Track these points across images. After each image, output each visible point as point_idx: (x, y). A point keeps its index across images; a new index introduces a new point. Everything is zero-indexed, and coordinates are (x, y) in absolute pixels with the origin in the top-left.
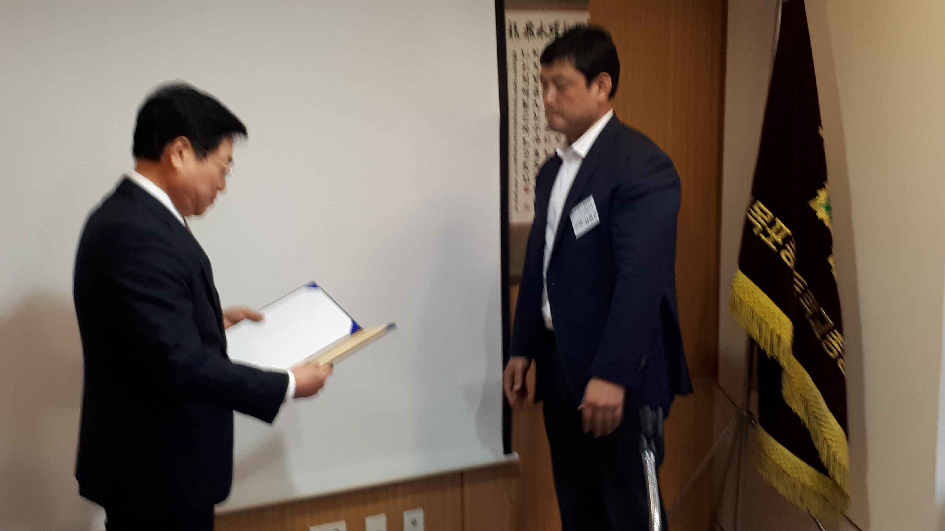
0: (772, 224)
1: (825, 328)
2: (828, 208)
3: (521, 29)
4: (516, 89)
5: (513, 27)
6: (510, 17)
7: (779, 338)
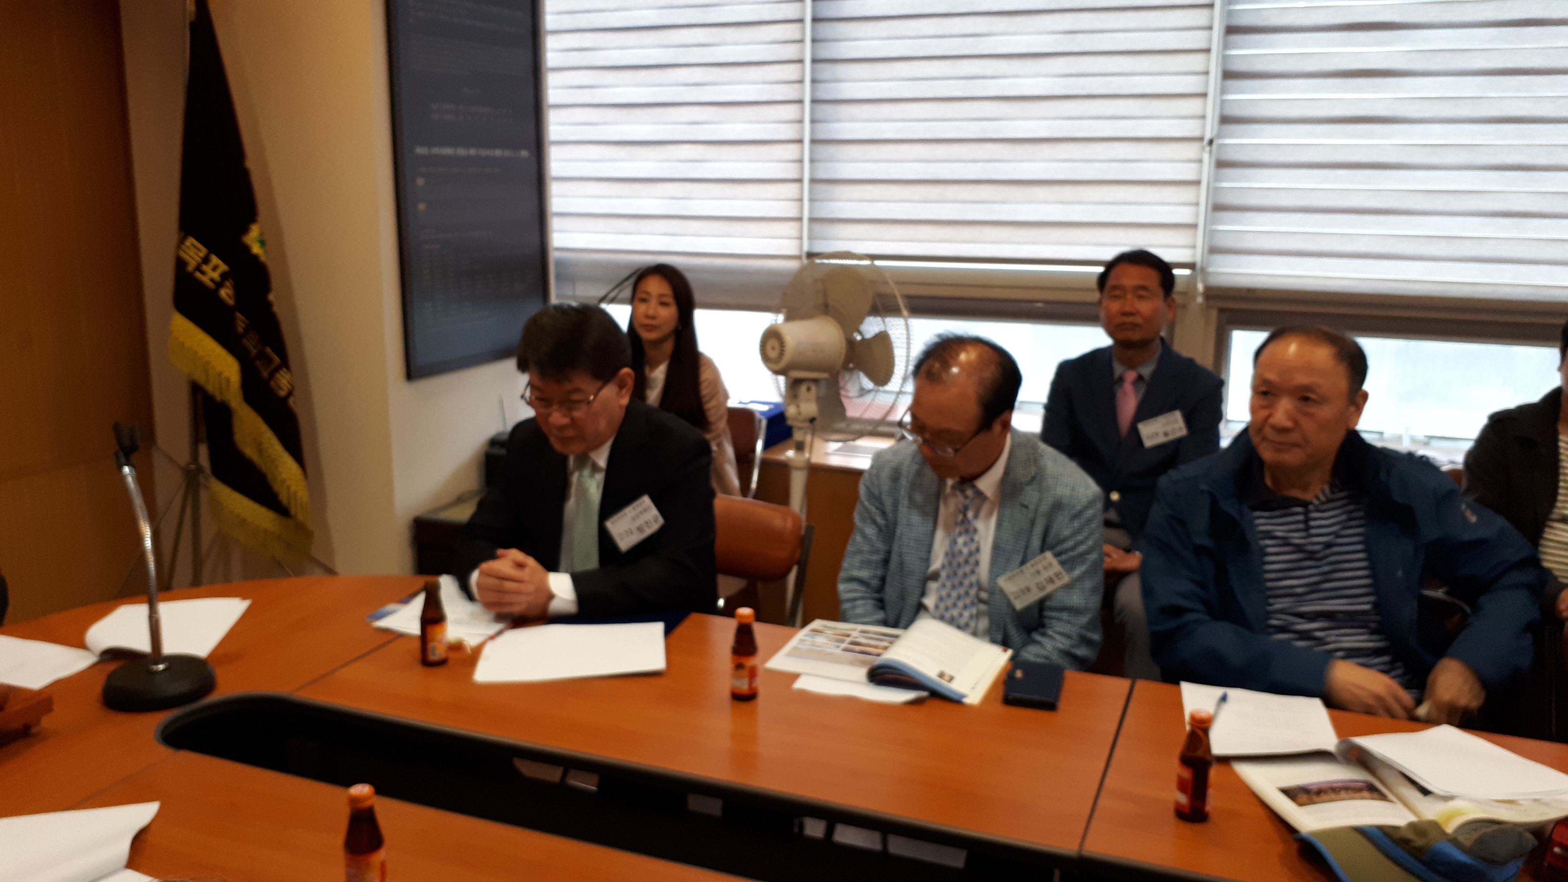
0: (206, 260)
1: (273, 366)
2: (263, 243)
7: (228, 380)
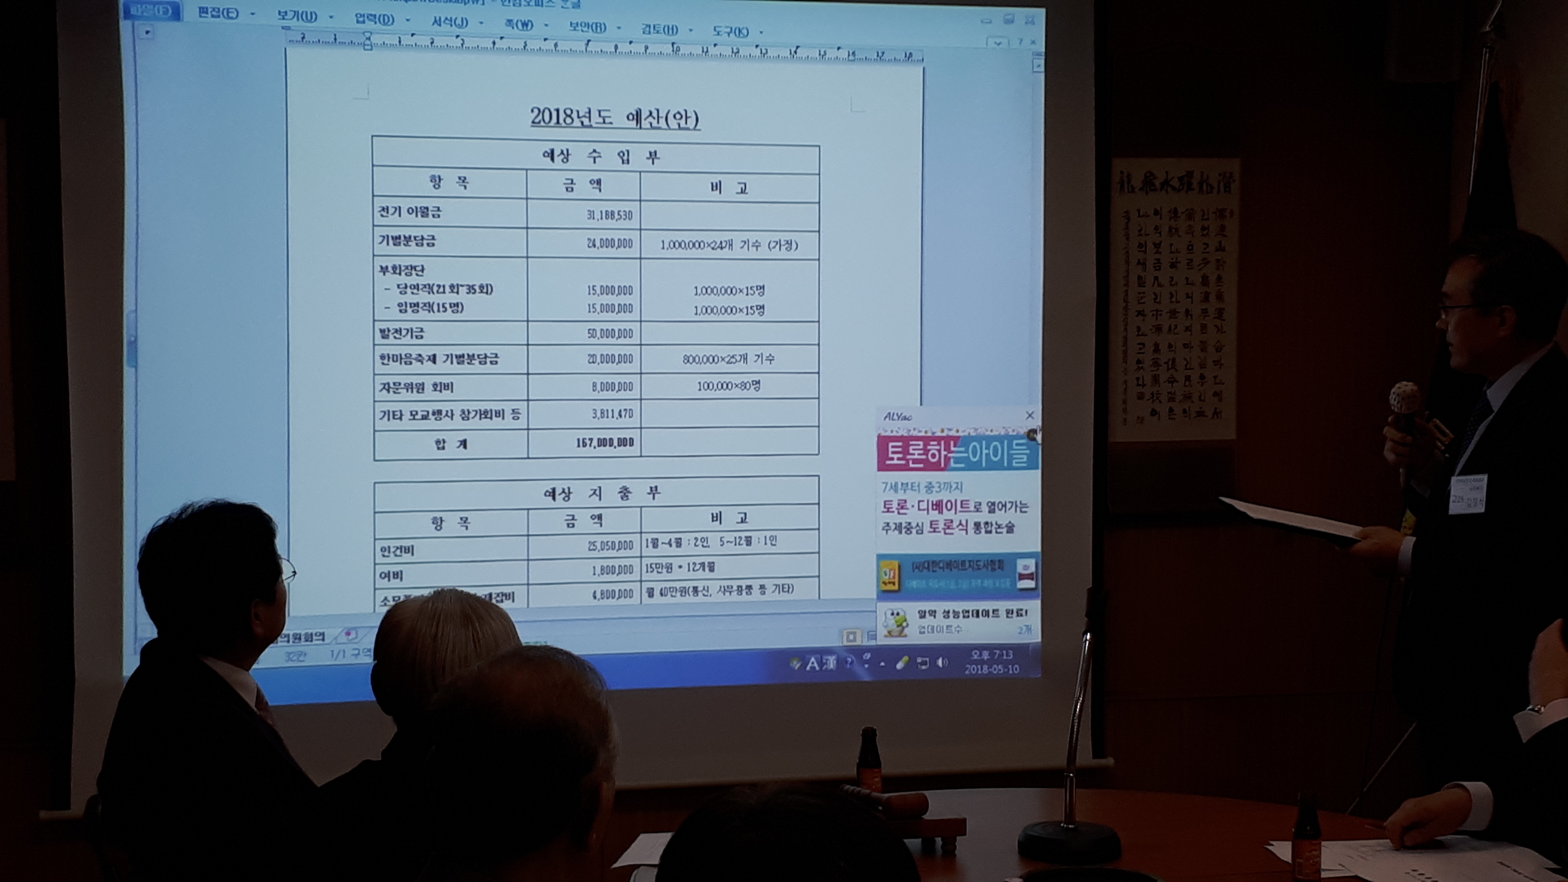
3: (1137, 182)
4: (1127, 262)
5: (1126, 179)
6: (1119, 165)
